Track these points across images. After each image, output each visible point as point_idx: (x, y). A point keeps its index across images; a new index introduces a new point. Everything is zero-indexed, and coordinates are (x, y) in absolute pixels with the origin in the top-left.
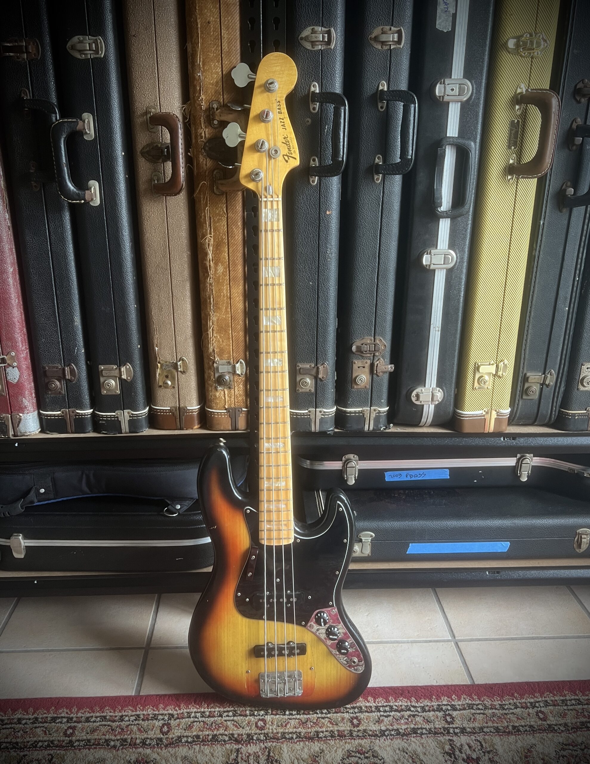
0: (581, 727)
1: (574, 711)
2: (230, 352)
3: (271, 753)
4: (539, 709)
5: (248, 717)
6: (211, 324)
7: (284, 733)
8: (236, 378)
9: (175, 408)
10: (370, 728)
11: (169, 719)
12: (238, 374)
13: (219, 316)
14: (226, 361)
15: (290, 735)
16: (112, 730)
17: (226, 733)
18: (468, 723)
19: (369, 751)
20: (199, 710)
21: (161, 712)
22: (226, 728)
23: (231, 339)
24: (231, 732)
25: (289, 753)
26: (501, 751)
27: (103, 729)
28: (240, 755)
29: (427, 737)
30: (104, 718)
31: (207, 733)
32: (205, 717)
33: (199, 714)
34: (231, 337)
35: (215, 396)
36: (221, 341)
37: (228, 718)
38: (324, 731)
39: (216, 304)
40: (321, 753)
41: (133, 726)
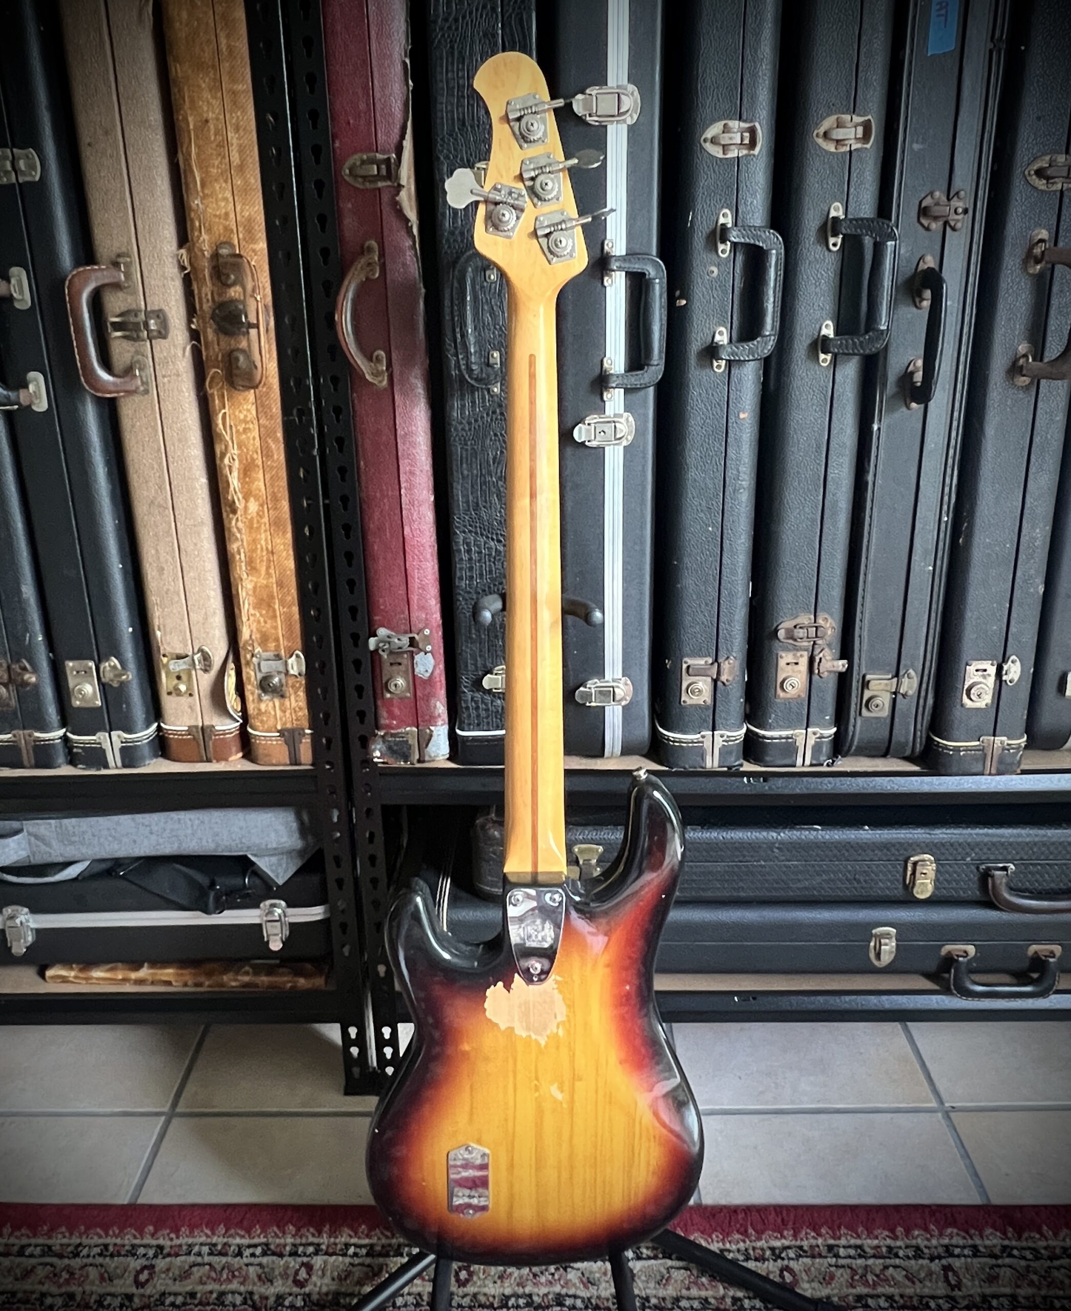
1: (849, 1271)
2: (279, 639)
4: (786, 1262)
5: (285, 1259)
6: (244, 595)
8: (291, 681)
9: (196, 728)
10: (486, 1290)
11: (155, 1256)
12: (294, 675)
13: (256, 582)
14: (273, 654)
16: (55, 1275)
17: (242, 1289)
18: (655, 1288)
20: (209, 1240)
21: (145, 1241)
24: (249, 1288)
27: (41, 1272)
30: (48, 1250)
31: (209, 1287)
32: (214, 1255)
33: (207, 1247)
35: (258, 710)
39: (250, 563)
41: (91, 1268)
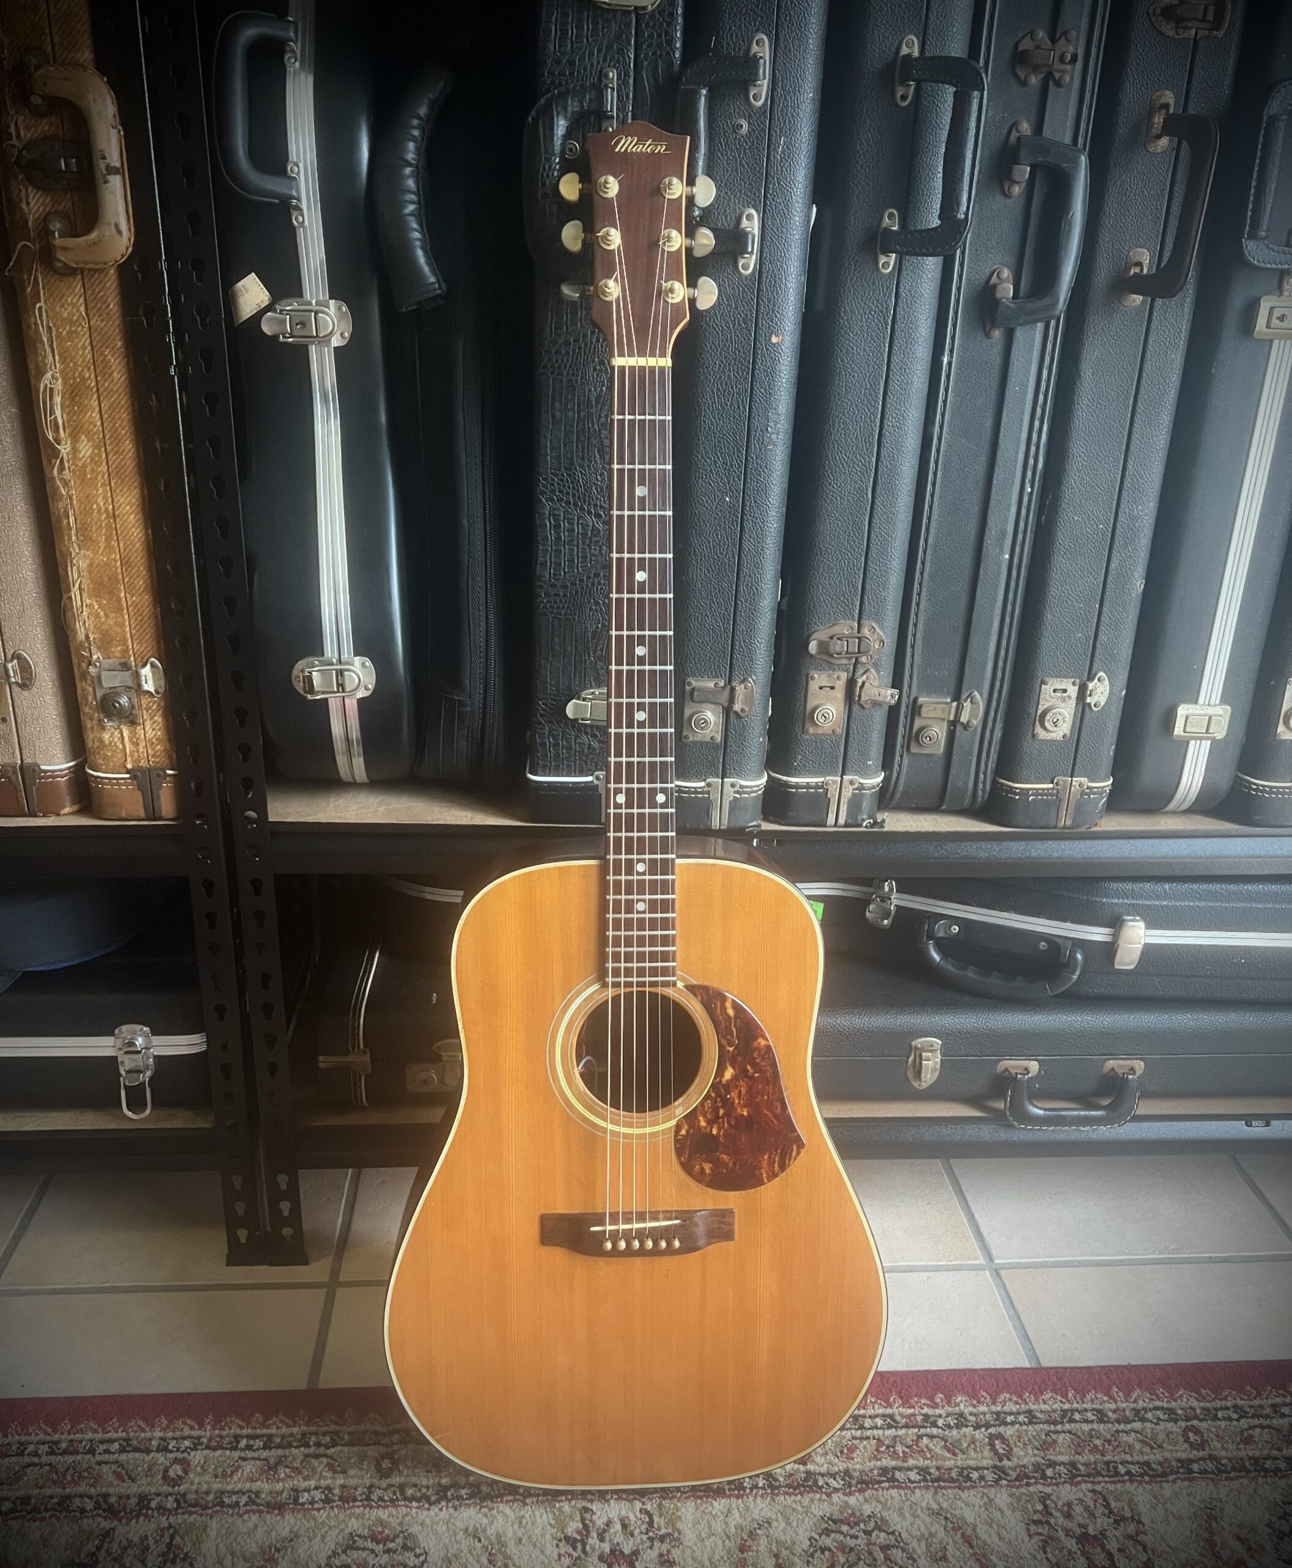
0: (878, 1478)
2: (127, 641)
3: (177, 1538)
5: (152, 1454)
6: (76, 577)
7: (222, 1492)
8: (145, 701)
9: (12, 767)
12: (149, 692)
13: (92, 558)
14: (118, 661)
15: (234, 1498)
17: (93, 1491)
19: (398, 1536)
22: (96, 1481)
23: (125, 611)
24: (104, 1490)
25: (219, 1540)
26: (689, 1537)
28: (106, 1546)
29: (537, 1502)
31: (49, 1491)
32: (56, 1454)
34: (125, 605)
35: (101, 741)
36: (102, 614)
37: (106, 1457)
38: (313, 1487)
39: (83, 530)
40: (292, 1540)
